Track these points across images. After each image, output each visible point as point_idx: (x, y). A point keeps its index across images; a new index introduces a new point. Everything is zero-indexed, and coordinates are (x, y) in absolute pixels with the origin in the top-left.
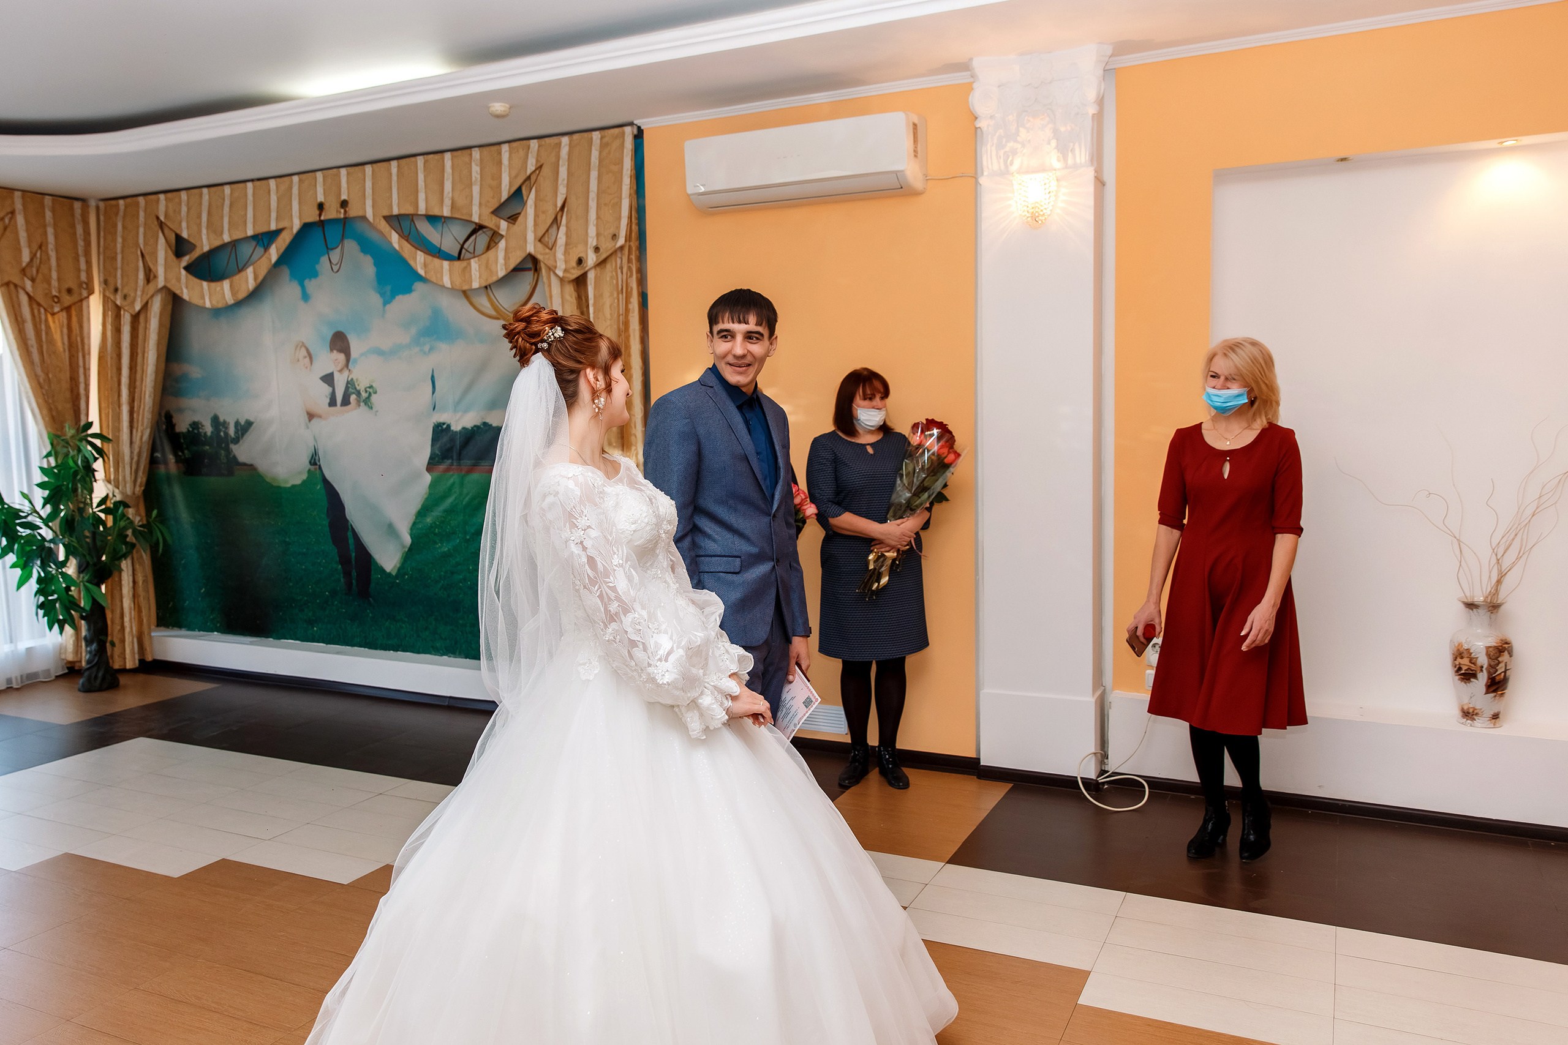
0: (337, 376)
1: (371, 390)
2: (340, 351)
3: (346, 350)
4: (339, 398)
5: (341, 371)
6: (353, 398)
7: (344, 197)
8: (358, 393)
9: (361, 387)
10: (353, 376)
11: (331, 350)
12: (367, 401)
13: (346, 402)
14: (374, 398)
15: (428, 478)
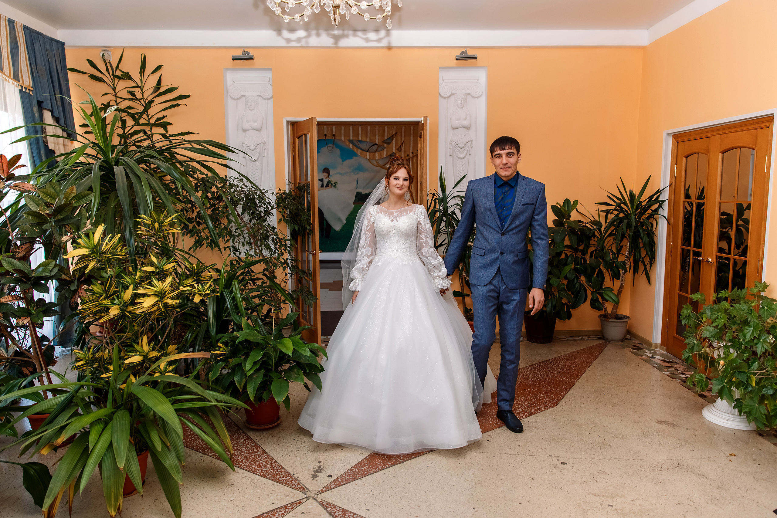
0: (324, 179)
1: (336, 183)
2: (326, 173)
3: (329, 173)
4: (325, 185)
5: (326, 178)
6: (330, 185)
7: (334, 133)
8: (332, 184)
9: (333, 183)
10: (331, 179)
11: (323, 172)
12: (335, 186)
13: (327, 186)
14: (337, 185)
15: (353, 206)
